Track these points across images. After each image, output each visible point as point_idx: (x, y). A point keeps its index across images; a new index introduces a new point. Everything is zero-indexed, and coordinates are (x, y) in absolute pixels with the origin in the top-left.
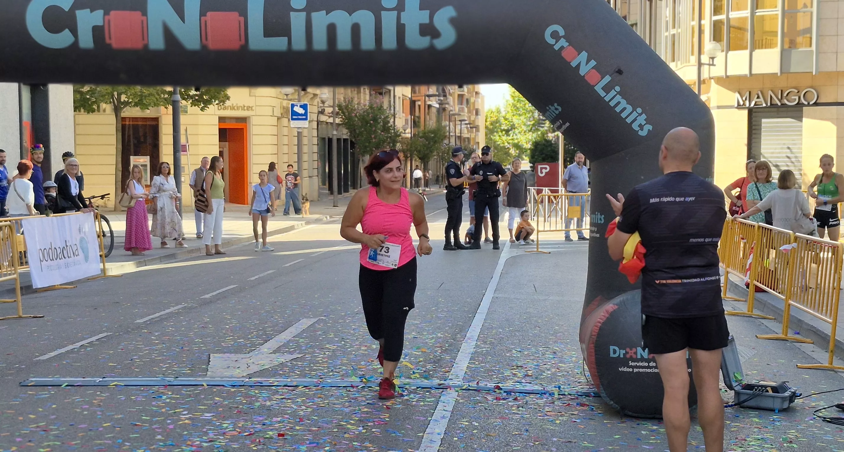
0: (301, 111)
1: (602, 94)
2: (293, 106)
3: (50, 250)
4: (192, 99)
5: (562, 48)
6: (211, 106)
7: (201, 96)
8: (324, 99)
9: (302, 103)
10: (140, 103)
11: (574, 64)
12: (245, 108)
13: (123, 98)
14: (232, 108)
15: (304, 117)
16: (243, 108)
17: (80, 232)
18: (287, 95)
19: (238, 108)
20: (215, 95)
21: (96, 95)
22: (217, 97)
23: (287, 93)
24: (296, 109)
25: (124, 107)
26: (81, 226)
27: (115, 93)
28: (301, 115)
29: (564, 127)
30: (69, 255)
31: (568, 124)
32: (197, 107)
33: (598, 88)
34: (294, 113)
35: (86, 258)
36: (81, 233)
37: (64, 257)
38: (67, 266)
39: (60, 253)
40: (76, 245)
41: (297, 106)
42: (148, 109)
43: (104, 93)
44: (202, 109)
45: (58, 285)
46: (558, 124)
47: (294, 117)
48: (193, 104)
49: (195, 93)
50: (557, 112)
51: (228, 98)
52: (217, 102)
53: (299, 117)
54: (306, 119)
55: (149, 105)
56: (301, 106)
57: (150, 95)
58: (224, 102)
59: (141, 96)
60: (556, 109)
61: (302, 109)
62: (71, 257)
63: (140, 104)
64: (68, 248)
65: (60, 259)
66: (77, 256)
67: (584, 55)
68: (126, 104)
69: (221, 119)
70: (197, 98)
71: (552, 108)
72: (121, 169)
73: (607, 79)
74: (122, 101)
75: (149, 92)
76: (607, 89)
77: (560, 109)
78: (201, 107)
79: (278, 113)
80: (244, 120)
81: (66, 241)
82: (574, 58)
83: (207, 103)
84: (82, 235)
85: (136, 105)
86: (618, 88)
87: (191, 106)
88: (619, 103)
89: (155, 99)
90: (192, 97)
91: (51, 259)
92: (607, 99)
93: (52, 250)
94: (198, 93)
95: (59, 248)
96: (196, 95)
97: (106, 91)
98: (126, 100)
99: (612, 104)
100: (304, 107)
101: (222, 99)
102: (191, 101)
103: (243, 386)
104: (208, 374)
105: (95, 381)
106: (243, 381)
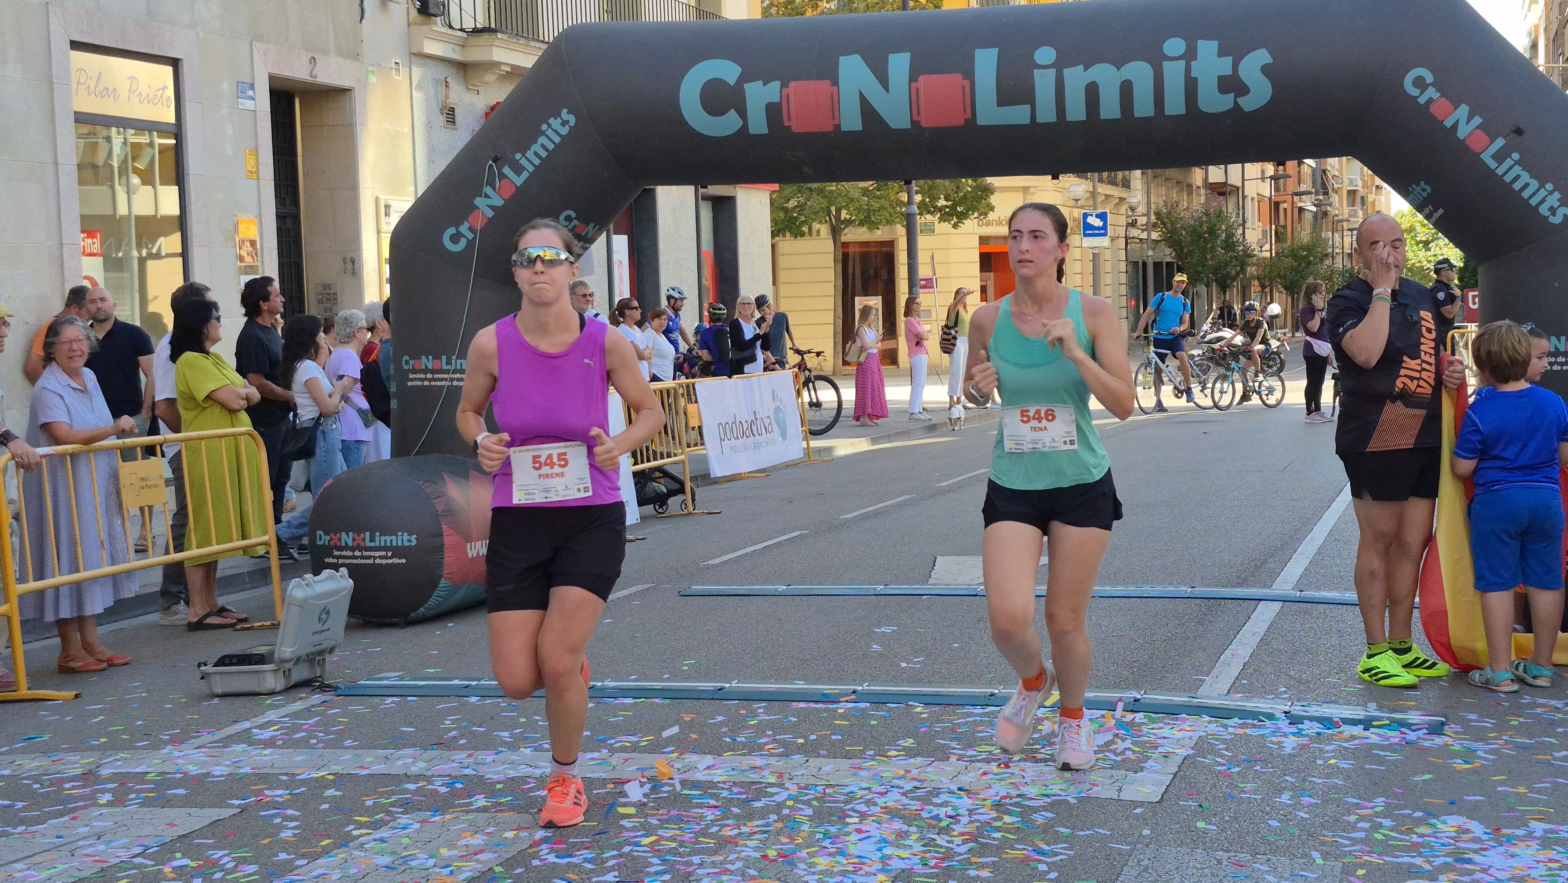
1: (1492, 164)
3: (734, 424)
4: (941, 211)
5: (1430, 101)
6: (967, 222)
7: (953, 207)
11: (1448, 123)
13: (844, 215)
17: (774, 400)
20: (973, 205)
22: (976, 208)
25: (845, 228)
26: (776, 392)
27: (833, 209)
29: (1436, 215)
30: (760, 433)
31: (1440, 211)
32: (947, 223)
33: (1486, 157)
35: (784, 436)
36: (776, 399)
37: (753, 435)
38: (757, 445)
39: (748, 428)
40: (768, 417)
42: (878, 229)
43: (817, 209)
44: (955, 227)
45: (743, 473)
46: (1426, 211)
48: (941, 219)
49: (945, 203)
50: (1425, 195)
51: (992, 209)
52: (976, 215)
55: (880, 222)
56: (1097, 216)
57: (882, 208)
58: (986, 214)
59: (868, 210)
60: (1423, 189)
62: (762, 435)
63: (868, 222)
64: (758, 421)
65: (747, 437)
66: (770, 432)
67: (1464, 109)
69: (983, 240)
70: (947, 210)
71: (1417, 191)
73: (1500, 143)
74: (843, 218)
75: (879, 204)
76: (1500, 157)
77: (1429, 189)
78: (953, 223)
81: (754, 412)
82: (1449, 114)
83: (962, 217)
84: (777, 402)
86: (1515, 156)
87: (939, 223)
88: (1517, 177)
89: (890, 214)
90: (940, 209)
91: (735, 437)
92: (1499, 172)
94: (949, 203)
95: (746, 421)
96: (947, 207)
98: (848, 217)
99: (1507, 179)
101: (983, 210)
102: (939, 215)
103: (976, 595)
104: (931, 581)
105: (776, 590)
106: (976, 589)
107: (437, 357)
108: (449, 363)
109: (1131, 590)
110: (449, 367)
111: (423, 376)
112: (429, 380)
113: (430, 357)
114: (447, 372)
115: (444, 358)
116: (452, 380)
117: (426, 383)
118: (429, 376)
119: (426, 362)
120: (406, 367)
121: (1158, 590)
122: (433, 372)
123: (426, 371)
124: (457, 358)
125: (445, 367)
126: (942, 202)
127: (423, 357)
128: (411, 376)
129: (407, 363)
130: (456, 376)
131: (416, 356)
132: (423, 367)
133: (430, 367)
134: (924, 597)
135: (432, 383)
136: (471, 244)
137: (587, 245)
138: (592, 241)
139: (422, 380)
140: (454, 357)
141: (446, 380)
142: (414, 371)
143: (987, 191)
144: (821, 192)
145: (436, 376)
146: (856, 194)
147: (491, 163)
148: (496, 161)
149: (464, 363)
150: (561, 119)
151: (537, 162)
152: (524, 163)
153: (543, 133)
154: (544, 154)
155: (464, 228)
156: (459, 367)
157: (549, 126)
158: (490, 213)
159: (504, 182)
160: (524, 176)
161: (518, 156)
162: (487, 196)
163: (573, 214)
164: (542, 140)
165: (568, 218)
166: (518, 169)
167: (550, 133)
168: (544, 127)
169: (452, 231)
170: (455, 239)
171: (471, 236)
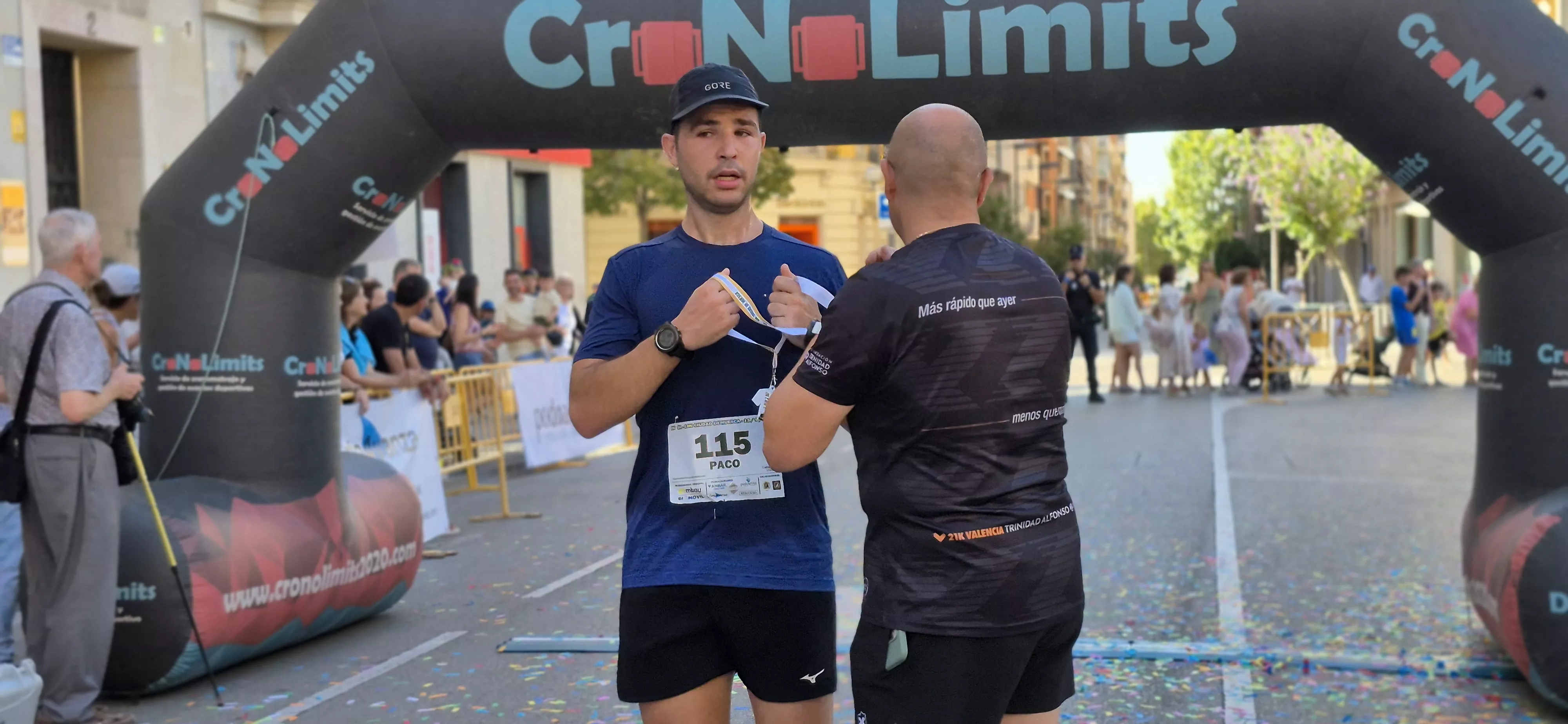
1: (1508, 133)
5: (1431, 55)
6: (768, 202)
11: (1453, 82)
12: (815, 204)
14: (798, 204)
16: (812, 203)
18: (873, 184)
19: (806, 205)
20: (773, 186)
21: (614, 190)
22: (777, 189)
23: (874, 181)
25: (651, 207)
27: (640, 188)
29: (1432, 195)
31: (1439, 190)
33: (1501, 125)
43: (625, 188)
46: (1420, 190)
50: (1420, 169)
51: (792, 190)
52: (777, 195)
58: (785, 195)
60: (1418, 163)
63: (670, 200)
67: (1472, 66)
68: (654, 202)
69: (782, 220)
71: (1411, 162)
73: (1517, 106)
74: (649, 197)
76: (1518, 124)
77: (1425, 163)
79: (859, 208)
80: (813, 220)
82: (1454, 71)
83: (764, 196)
85: (667, 201)
86: (1537, 123)
88: (1539, 150)
92: (1517, 142)
97: (628, 186)
98: (655, 196)
99: (1527, 151)
101: (783, 191)
107: (195, 355)
108: (210, 362)
110: (209, 368)
111: (178, 379)
112: (187, 384)
113: (188, 356)
114: (207, 374)
115: (204, 356)
116: (213, 384)
117: (181, 388)
118: (185, 379)
119: (183, 361)
120: (157, 368)
122: (191, 373)
123: (181, 373)
124: (220, 358)
125: (205, 368)
127: (178, 355)
128: (163, 379)
129: (158, 362)
130: (218, 379)
131: (169, 354)
132: (178, 368)
133: (187, 367)
135: (190, 388)
136: (239, 215)
137: (387, 220)
138: (393, 215)
139: (176, 384)
140: (216, 356)
141: (203, 384)
142: (167, 373)
143: (787, 173)
144: (628, 171)
145: (195, 379)
146: (662, 174)
147: (267, 115)
148: (273, 113)
149: (229, 363)
150: (356, 63)
151: (325, 116)
152: (308, 116)
153: (333, 81)
154: (334, 106)
155: (232, 196)
156: (223, 368)
157: (341, 71)
158: (265, 178)
159: (283, 139)
160: (309, 132)
161: (301, 108)
162: (261, 157)
163: (370, 181)
164: (332, 89)
165: (364, 187)
166: (301, 124)
167: (341, 80)
168: (334, 73)
169: (215, 199)
170: (221, 209)
171: (239, 205)
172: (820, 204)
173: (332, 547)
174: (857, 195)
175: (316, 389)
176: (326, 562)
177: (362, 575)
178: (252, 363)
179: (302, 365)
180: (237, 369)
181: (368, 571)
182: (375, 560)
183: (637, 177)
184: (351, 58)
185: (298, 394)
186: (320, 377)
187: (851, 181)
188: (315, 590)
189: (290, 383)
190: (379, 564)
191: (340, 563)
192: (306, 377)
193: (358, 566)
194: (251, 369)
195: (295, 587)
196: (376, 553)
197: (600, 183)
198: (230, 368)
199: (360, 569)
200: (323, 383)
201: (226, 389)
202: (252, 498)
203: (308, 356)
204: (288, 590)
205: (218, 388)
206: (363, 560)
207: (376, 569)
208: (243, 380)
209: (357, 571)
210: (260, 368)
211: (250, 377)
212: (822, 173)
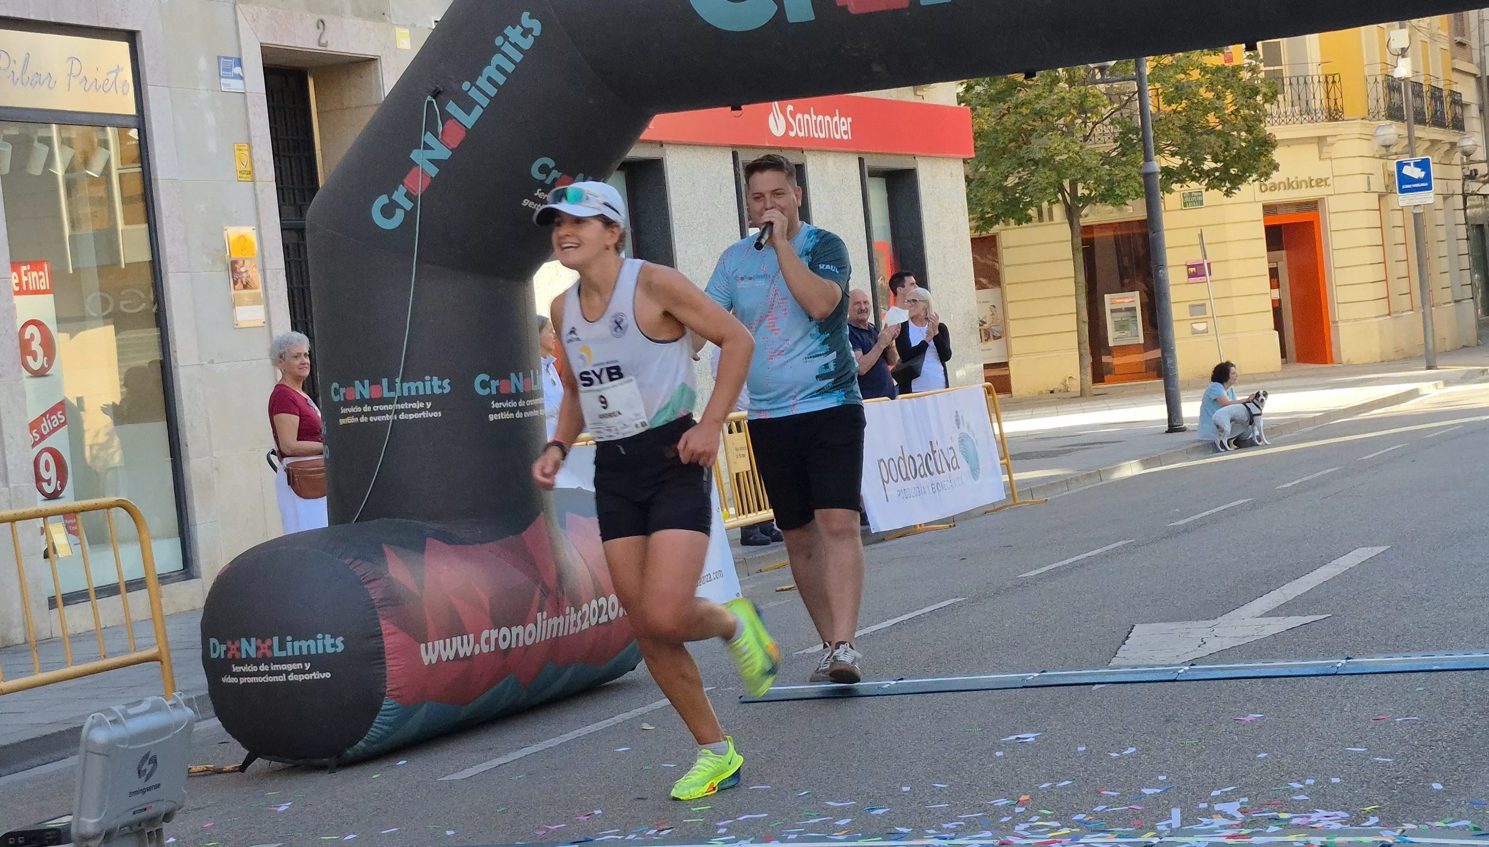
0: (1418, 173)
2: (1400, 165)
3: (901, 460)
4: (1209, 176)
6: (1244, 187)
7: (1225, 170)
8: (1467, 149)
9: (1418, 158)
10: (1110, 195)
12: (1313, 183)
13: (1081, 191)
14: (1289, 185)
15: (1426, 184)
16: (1309, 183)
17: (958, 425)
18: (1387, 147)
19: (1299, 186)
20: (1250, 165)
21: (1029, 189)
22: (1254, 168)
23: (1387, 143)
24: (1408, 171)
25: (1083, 207)
26: (960, 415)
27: (1066, 183)
28: (1419, 181)
30: (940, 469)
32: (1216, 190)
34: (1404, 180)
35: (975, 471)
36: (961, 425)
37: (931, 473)
38: (937, 488)
39: (922, 464)
40: (951, 448)
41: (1409, 164)
42: (1126, 204)
43: (1044, 185)
44: (1228, 193)
45: (920, 525)
47: (1403, 187)
48: (1210, 187)
49: (1213, 165)
51: (1276, 167)
52: (1255, 176)
53: (1415, 185)
54: (1429, 188)
55: (1128, 196)
56: (1417, 165)
57: (1128, 177)
58: (1267, 175)
59: (1110, 182)
61: (1419, 170)
62: (943, 472)
63: (1110, 197)
64: (937, 455)
65: (922, 477)
66: (955, 469)
68: (1087, 200)
69: (1269, 209)
70: (1217, 174)
72: (1086, 319)
74: (1079, 195)
75: (1124, 174)
78: (1225, 189)
79: (1378, 184)
80: (1313, 205)
81: (931, 443)
83: (1236, 181)
84: (964, 429)
85: (1103, 198)
87: (1207, 190)
89: (1137, 185)
90: (1208, 174)
91: (904, 477)
93: (904, 460)
94: (1219, 165)
95: (919, 455)
96: (1216, 169)
97: (1047, 181)
98: (1086, 192)
100: (1424, 165)
101: (1264, 170)
102: (1207, 181)
103: (1175, 680)
104: (1115, 662)
105: (879, 687)
106: (1175, 671)
107: (375, 382)
108: (391, 388)
109: (1416, 660)
110: (392, 394)
111: (359, 409)
112: (367, 414)
113: (367, 382)
114: (389, 401)
115: (385, 381)
116: (398, 412)
117: (363, 419)
118: (367, 409)
119: (362, 389)
120: (336, 399)
121: (1458, 658)
122: (372, 402)
123: (362, 402)
124: (402, 382)
125: (386, 394)
126: (1208, 165)
127: (357, 382)
128: (344, 411)
129: (337, 392)
130: (402, 406)
131: (347, 383)
132: (358, 397)
133: (367, 396)
134: (1097, 687)
135: (371, 419)
136: (410, 215)
139: (358, 415)
140: (398, 380)
141: (389, 412)
142: (347, 403)
143: (1267, 144)
144: (1047, 161)
145: (376, 408)
146: (1093, 162)
147: (429, 98)
148: (436, 94)
149: (412, 387)
150: (521, 26)
151: (493, 91)
152: (474, 94)
153: (498, 50)
154: (501, 79)
155: (399, 195)
156: (406, 394)
157: (506, 38)
158: (433, 171)
159: (449, 122)
160: (477, 112)
161: (466, 85)
162: (427, 147)
163: (551, 163)
164: (497, 59)
165: (544, 169)
166: (467, 105)
167: (507, 48)
168: (499, 41)
169: (383, 200)
170: (388, 211)
171: (408, 205)
172: (1321, 182)
173: (546, 592)
174: (1375, 166)
175: (513, 410)
176: (541, 610)
177: (586, 626)
178: (437, 385)
179: (494, 383)
180: (421, 392)
181: (594, 622)
182: (601, 608)
183: (1060, 170)
184: (515, 22)
185: (492, 417)
186: (516, 396)
187: (1364, 147)
188: (529, 642)
189: (483, 405)
190: (607, 613)
191: (558, 610)
192: (500, 397)
193: (580, 614)
194: (437, 391)
195: (504, 640)
196: (602, 600)
197: (1011, 181)
198: (413, 393)
199: (582, 618)
200: (521, 403)
201: (411, 416)
202: (449, 539)
203: (501, 373)
204: (497, 639)
205: (402, 416)
206: (585, 607)
207: (604, 619)
208: (429, 405)
209: (579, 621)
210: (447, 389)
211: (437, 401)
212: (1321, 140)
